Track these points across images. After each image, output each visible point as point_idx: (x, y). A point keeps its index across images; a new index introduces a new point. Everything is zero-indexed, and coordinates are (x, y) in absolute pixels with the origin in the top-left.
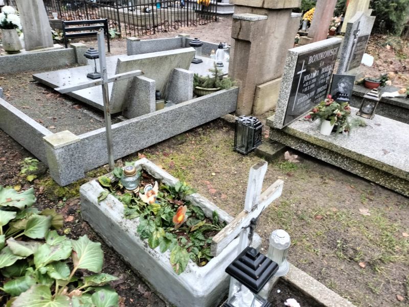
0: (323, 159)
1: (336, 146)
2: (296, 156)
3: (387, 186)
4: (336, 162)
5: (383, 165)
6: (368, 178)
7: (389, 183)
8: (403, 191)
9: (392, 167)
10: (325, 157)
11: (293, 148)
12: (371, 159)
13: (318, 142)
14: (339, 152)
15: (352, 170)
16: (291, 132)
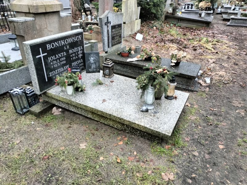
0: (72, 110)
1: (73, 102)
2: (60, 110)
3: (106, 123)
4: (79, 111)
5: (98, 111)
6: (96, 119)
7: (106, 121)
8: (113, 125)
9: (102, 112)
10: (73, 109)
11: (57, 104)
12: (91, 108)
13: (64, 100)
14: (76, 105)
15: (87, 115)
16: (49, 95)
